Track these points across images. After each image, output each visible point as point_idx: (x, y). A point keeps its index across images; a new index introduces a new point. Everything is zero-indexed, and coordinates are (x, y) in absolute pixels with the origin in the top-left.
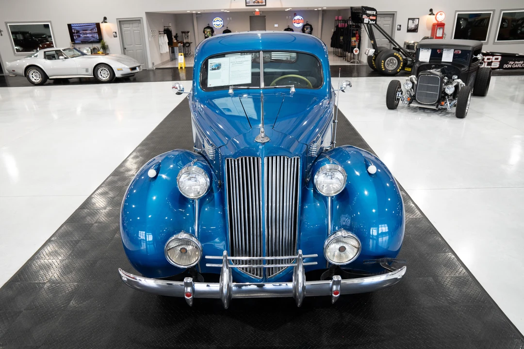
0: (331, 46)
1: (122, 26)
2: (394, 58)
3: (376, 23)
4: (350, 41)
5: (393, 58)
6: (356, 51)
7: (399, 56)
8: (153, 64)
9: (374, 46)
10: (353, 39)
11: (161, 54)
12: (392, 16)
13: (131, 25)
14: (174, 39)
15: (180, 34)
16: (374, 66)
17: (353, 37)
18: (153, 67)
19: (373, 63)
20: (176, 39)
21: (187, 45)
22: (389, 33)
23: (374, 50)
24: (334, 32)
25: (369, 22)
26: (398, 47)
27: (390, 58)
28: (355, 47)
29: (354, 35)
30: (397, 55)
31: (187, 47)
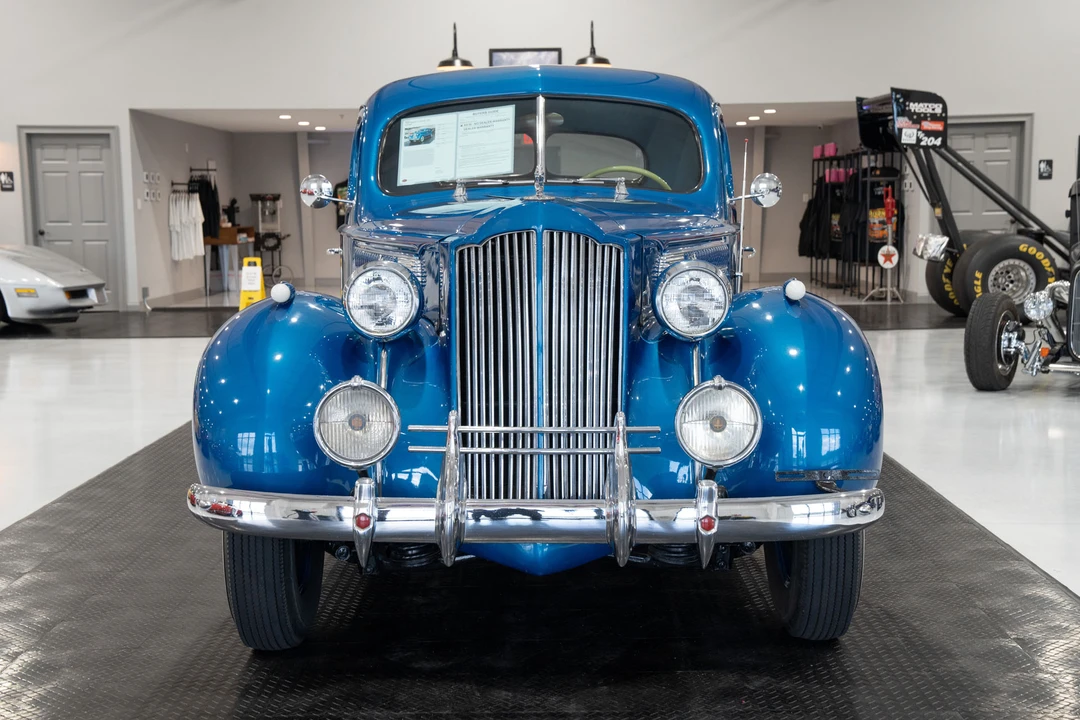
0: (802, 253)
1: (38, 152)
2: (1022, 264)
3: (944, 143)
4: (864, 225)
5: (1017, 262)
6: (887, 257)
7: (1040, 256)
8: (145, 292)
9: (946, 225)
10: (876, 216)
11: (176, 263)
12: (1019, 128)
13: (72, 152)
14: (224, 217)
15: (244, 204)
16: (952, 296)
17: (874, 207)
18: (142, 303)
19: (948, 288)
20: (231, 219)
21: (271, 242)
22: (1007, 185)
23: (946, 239)
24: (810, 203)
25: (919, 140)
26: (1036, 228)
27: (1006, 263)
28: (885, 244)
29: (878, 203)
30: (1032, 250)
31: (268, 249)
